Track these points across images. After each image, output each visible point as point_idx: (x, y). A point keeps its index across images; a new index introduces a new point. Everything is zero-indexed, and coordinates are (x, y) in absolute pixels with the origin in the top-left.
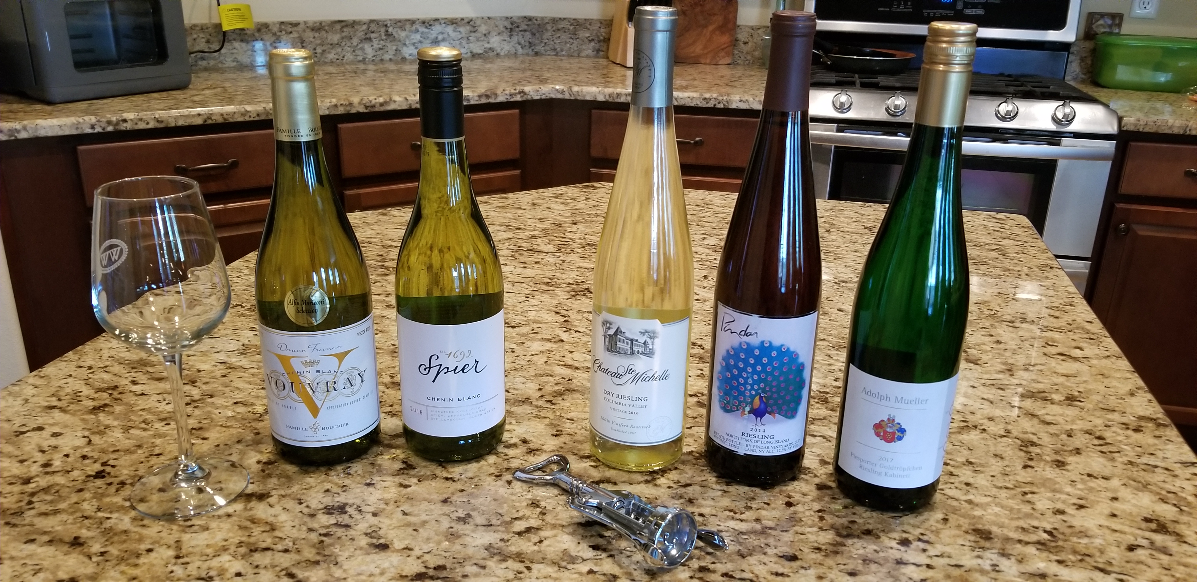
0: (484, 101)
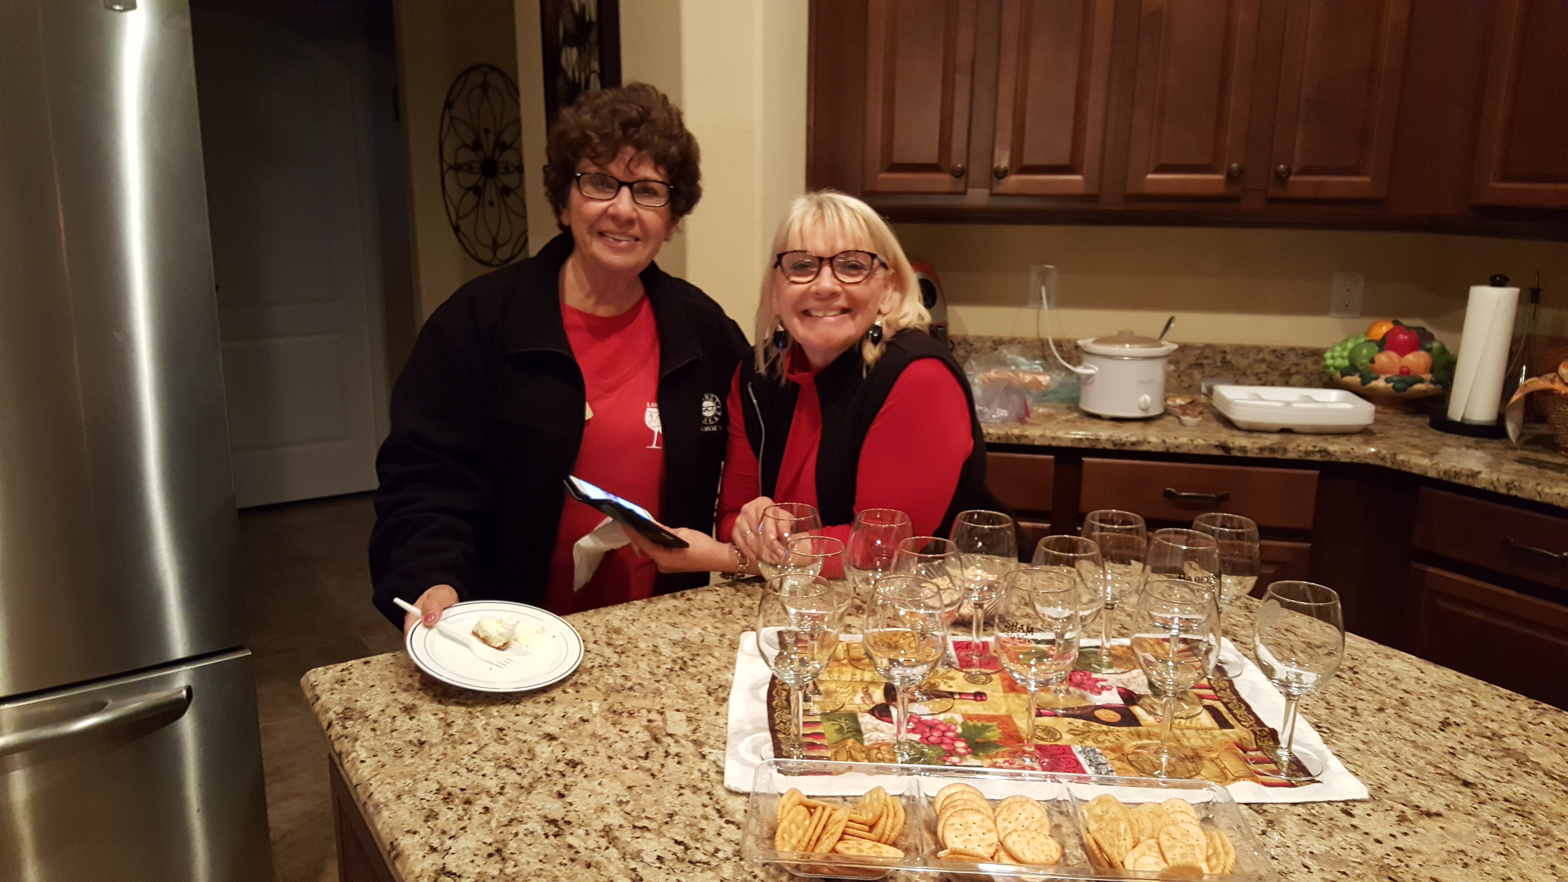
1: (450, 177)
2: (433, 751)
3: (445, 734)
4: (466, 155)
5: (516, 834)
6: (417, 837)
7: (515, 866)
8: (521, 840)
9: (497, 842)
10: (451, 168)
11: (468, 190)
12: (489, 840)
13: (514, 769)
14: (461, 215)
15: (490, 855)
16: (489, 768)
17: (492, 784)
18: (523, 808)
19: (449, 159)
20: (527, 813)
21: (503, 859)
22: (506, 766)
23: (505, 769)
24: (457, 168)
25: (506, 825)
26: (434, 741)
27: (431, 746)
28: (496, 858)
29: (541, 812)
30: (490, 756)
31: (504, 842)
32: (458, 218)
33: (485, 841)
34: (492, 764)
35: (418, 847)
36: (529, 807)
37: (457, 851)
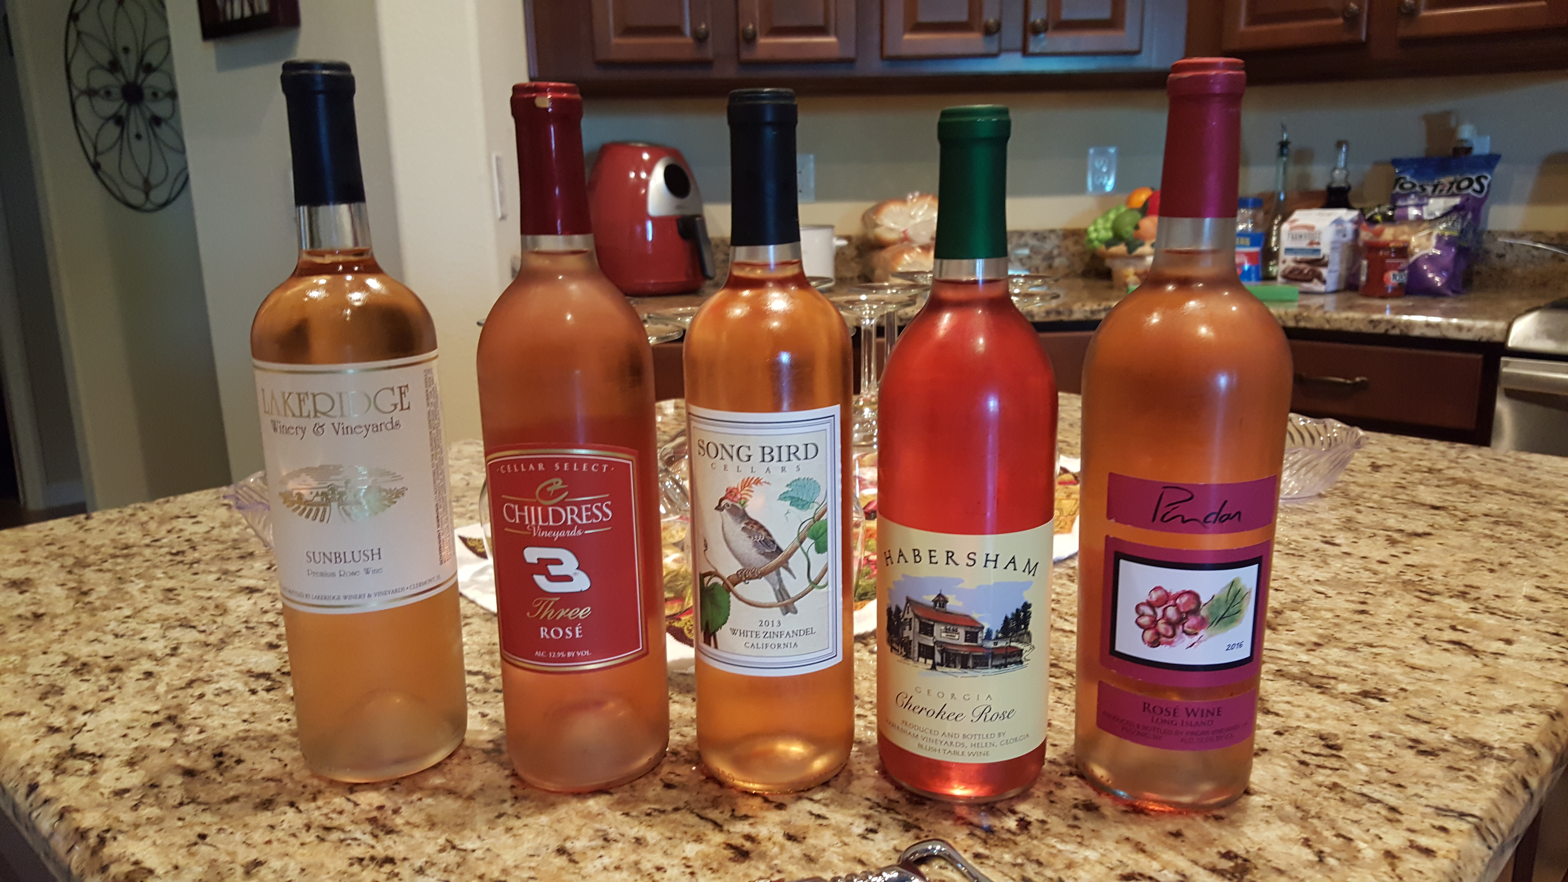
0: (1053, 318)
1: (83, 103)
2: (57, 621)
3: (77, 603)
4: (102, 79)
5: (201, 696)
6: (24, 719)
7: (201, 732)
8: (209, 701)
9: (168, 708)
10: (82, 93)
11: (108, 119)
12: (154, 708)
13: (194, 627)
14: (99, 149)
15: (156, 725)
16: (153, 631)
17: (159, 647)
18: (210, 666)
19: (80, 82)
20: (217, 671)
21: (180, 727)
22: (181, 626)
23: (178, 629)
24: (91, 93)
25: (182, 688)
26: (59, 611)
27: (55, 616)
28: (169, 726)
29: (243, 668)
30: (154, 618)
31: (182, 709)
32: (96, 153)
33: (147, 709)
34: (158, 625)
35: (25, 730)
36: (221, 664)
37: (97, 728)
